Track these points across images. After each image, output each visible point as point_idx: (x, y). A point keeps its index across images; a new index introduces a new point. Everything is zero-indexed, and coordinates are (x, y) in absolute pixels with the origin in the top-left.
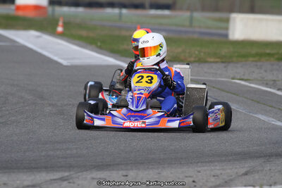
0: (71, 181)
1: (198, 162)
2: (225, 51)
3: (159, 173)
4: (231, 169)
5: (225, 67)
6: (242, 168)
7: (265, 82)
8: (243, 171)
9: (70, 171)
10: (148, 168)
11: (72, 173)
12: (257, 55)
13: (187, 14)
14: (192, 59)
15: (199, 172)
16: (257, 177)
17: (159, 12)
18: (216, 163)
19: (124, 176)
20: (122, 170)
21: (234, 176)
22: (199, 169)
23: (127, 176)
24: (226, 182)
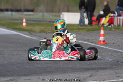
0: (15, 80)
1: (68, 72)
3: (53, 77)
4: (83, 75)
7: (84, 40)
8: (89, 75)
9: (13, 77)
10: (47, 75)
11: (14, 77)
12: (77, 29)
13: (41, 14)
14: (50, 31)
15: (70, 76)
16: (96, 78)
17: (28, 13)
18: (76, 73)
19: (38, 78)
20: (36, 76)
21: (85, 78)
22: (69, 75)
23: (39, 78)
24: (83, 80)
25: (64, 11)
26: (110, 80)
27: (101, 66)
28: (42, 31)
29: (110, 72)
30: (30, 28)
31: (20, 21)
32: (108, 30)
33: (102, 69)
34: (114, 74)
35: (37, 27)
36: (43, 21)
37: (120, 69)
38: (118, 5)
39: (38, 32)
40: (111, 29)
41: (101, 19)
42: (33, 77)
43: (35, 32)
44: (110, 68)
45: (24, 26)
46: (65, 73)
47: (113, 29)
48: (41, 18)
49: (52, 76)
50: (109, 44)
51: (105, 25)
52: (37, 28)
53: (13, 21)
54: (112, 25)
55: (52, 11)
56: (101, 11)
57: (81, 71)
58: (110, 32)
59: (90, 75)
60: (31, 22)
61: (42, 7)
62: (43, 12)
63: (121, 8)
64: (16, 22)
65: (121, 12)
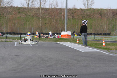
30: (108, 47)
31: (101, 42)
52: (113, 47)
53: (95, 42)
60: (109, 43)
64: (98, 42)
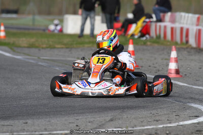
1: (74, 114)
2: (66, 41)
4: (100, 117)
5: (70, 51)
6: (107, 116)
8: (109, 118)
10: (39, 118)
13: (30, 17)
14: (44, 46)
15: (78, 120)
16: (120, 122)
17: (9, 16)
18: (87, 114)
19: (24, 123)
20: (21, 119)
21: (103, 123)
22: (77, 118)
23: (27, 123)
24: (100, 126)
25: (67, 13)
26: (144, 126)
27: (129, 104)
28: (31, 46)
29: (144, 113)
32: (141, 45)
33: (131, 108)
34: (150, 117)
35: (24, 39)
36: (33, 29)
37: (160, 108)
38: (158, 3)
39: (25, 47)
40: (145, 43)
41: (130, 26)
42: (16, 122)
43: (19, 47)
44: (144, 107)
45: (3, 38)
46: (69, 114)
47: (149, 43)
48: (31, 23)
49: (48, 120)
50: (142, 67)
51: (136, 37)
54: (147, 36)
55: (49, 13)
56: (130, 13)
57: (96, 112)
58: (145, 47)
59: (112, 117)
61: (32, 6)
62: (34, 14)
63: (163, 8)
65: (162, 14)
